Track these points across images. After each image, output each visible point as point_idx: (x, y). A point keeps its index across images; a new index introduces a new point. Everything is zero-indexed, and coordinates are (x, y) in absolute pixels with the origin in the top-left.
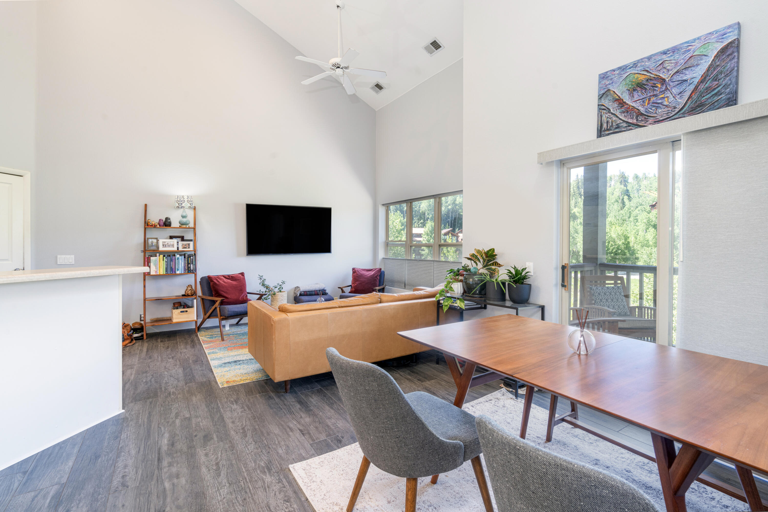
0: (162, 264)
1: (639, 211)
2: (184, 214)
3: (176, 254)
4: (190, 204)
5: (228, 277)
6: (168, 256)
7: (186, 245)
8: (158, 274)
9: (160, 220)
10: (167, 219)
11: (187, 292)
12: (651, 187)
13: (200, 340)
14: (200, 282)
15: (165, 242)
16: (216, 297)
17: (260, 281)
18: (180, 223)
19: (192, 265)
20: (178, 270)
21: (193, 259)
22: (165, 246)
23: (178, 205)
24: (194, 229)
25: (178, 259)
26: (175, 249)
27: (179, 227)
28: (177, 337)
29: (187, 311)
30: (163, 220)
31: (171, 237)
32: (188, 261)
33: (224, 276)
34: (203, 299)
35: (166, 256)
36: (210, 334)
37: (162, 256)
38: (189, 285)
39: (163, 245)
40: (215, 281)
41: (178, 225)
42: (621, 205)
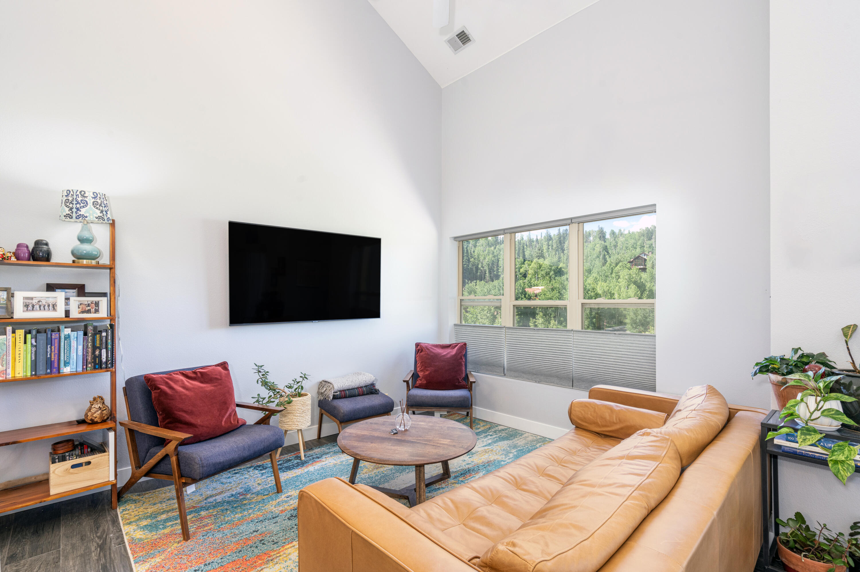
0: (22, 352)
1: (620, 267)
2: (86, 235)
3: (62, 327)
4: (102, 212)
5: (193, 375)
6: (38, 332)
7: (89, 305)
8: (10, 377)
9: (19, 246)
10: (38, 243)
11: (89, 414)
12: (627, 244)
13: (123, 542)
14: (125, 390)
15: (32, 299)
16: (166, 427)
17: (257, 376)
18: (73, 253)
19: (104, 351)
20: (66, 364)
21: (107, 337)
22: (30, 307)
23: (69, 212)
24: (111, 268)
25: (67, 337)
26: (60, 314)
27: (71, 262)
28: (62, 530)
29: (89, 463)
30: (27, 247)
31: (51, 287)
32: (94, 341)
33: (183, 373)
34: (132, 432)
35: (34, 332)
36: (150, 511)
37: (20, 333)
38: (96, 396)
39: (26, 306)
40: (163, 387)
41: (69, 259)
42: (603, 261)
